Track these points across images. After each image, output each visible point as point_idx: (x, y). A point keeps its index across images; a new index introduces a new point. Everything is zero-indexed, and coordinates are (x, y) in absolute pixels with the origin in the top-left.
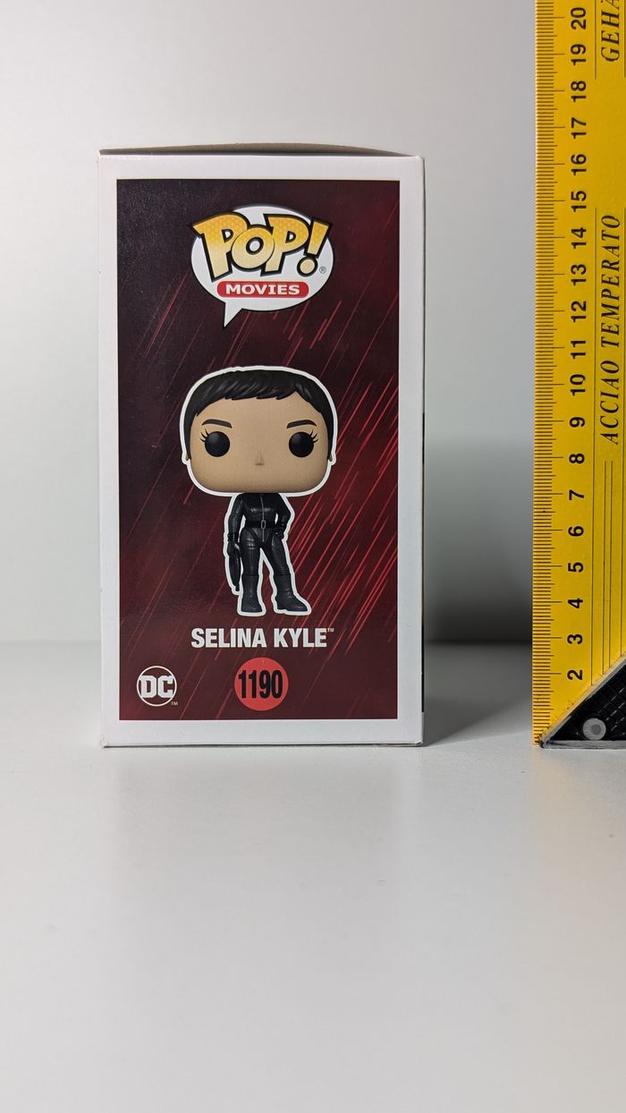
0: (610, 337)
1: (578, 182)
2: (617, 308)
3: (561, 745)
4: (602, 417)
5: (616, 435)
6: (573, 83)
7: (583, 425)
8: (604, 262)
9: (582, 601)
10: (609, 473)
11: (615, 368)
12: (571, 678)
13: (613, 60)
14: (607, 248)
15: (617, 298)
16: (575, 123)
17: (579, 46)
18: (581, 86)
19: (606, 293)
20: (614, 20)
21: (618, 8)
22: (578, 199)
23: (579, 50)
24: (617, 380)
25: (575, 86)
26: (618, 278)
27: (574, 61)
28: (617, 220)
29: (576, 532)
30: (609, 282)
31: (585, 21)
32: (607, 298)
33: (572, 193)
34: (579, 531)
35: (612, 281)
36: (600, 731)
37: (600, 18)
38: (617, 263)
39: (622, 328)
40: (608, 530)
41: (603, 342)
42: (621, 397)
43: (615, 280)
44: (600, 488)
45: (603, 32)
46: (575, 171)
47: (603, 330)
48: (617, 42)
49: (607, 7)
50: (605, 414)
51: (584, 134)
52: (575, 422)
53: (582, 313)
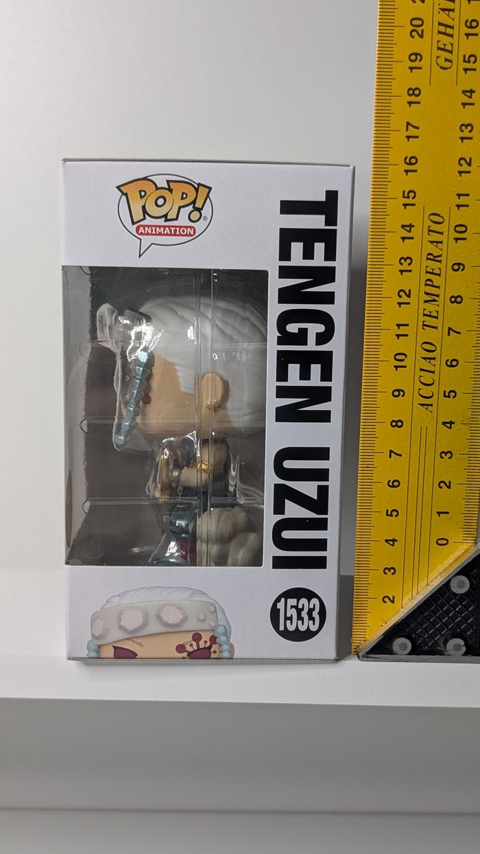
0: (429, 321)
1: (410, 182)
2: (438, 296)
3: (374, 658)
4: (420, 389)
5: (431, 405)
6: (409, 89)
7: (403, 396)
8: (429, 254)
9: (396, 541)
10: (424, 436)
11: (433, 348)
12: (385, 602)
13: (446, 69)
14: (432, 242)
15: (438, 287)
16: (409, 127)
17: (416, 54)
18: (417, 92)
19: (428, 282)
20: (449, 31)
21: (453, 19)
23: (417, 58)
24: (434, 359)
25: (411, 92)
26: (440, 269)
28: (442, 217)
30: (432, 273)
31: (422, 31)
32: (430, 287)
33: (404, 192)
34: (396, 484)
35: (434, 271)
36: (407, 647)
37: (437, 28)
38: (440, 256)
39: (441, 313)
40: (421, 483)
41: (424, 325)
42: (437, 372)
43: (437, 271)
44: (415, 448)
45: (438, 41)
46: (407, 171)
47: (425, 315)
48: (451, 52)
49: (444, 18)
50: (422, 386)
51: (417, 137)
52: (396, 393)
53: (407, 300)
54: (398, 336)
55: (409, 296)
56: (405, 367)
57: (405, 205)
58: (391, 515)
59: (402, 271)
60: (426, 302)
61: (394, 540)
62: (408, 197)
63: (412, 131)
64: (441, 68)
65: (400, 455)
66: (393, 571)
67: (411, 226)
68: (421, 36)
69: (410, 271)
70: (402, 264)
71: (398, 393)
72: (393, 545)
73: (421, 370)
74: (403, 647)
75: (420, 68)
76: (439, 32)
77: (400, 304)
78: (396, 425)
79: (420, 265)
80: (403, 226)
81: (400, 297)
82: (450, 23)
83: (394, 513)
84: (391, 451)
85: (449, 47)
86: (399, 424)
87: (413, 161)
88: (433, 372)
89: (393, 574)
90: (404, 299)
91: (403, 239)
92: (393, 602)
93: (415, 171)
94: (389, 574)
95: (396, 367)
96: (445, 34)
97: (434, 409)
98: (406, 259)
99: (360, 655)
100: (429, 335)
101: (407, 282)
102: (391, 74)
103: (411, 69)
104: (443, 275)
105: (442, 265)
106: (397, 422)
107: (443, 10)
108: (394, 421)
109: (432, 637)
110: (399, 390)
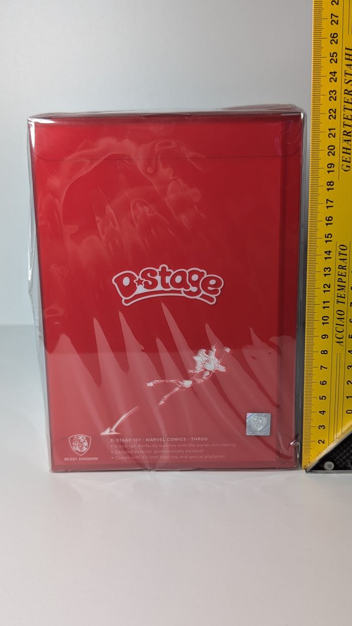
0: (341, 300)
1: (328, 229)
2: (345, 287)
3: (314, 472)
5: (342, 342)
6: (328, 182)
7: (327, 338)
8: (339, 266)
10: (338, 358)
11: (342, 313)
12: (319, 443)
13: (347, 171)
14: (341, 259)
15: (345, 282)
16: (328, 201)
17: (331, 164)
19: (340, 280)
20: (348, 151)
23: (331, 166)
24: (343, 319)
25: (328, 184)
26: (346, 273)
28: (346, 247)
29: (323, 383)
30: (341, 275)
32: (340, 282)
33: (326, 234)
37: (342, 150)
38: (345, 266)
39: (346, 295)
40: (337, 382)
41: (337, 302)
42: (345, 325)
43: (344, 274)
44: (334, 364)
45: (343, 157)
46: (327, 224)
47: (338, 296)
48: (349, 162)
49: (345, 145)
50: (337, 333)
51: (332, 207)
52: (324, 337)
53: (328, 289)
54: (324, 308)
55: (329, 287)
56: (328, 323)
57: (326, 241)
58: (322, 399)
59: (325, 275)
60: (338, 290)
61: (324, 412)
62: (328, 237)
63: (329, 204)
64: (344, 170)
65: (326, 368)
66: (323, 427)
67: (330, 252)
68: (334, 155)
69: (330, 274)
70: (325, 271)
71: (325, 336)
72: (323, 414)
73: (336, 324)
74: (330, 466)
75: (333, 171)
76: (343, 152)
77: (324, 291)
78: (324, 353)
79: (335, 271)
80: (326, 252)
81: (325, 288)
82: (349, 147)
83: (324, 398)
84: (321, 366)
85: (348, 160)
86: (326, 352)
87: (330, 219)
88: (343, 325)
89: (323, 429)
90: (327, 289)
91: (326, 258)
92: (324, 443)
93: (332, 224)
94: (322, 429)
95: (323, 323)
96: (346, 153)
97: (344, 344)
98: (327, 269)
99: (307, 470)
100: (340, 306)
101: (329, 280)
102: (317, 174)
103: (329, 172)
104: (347, 276)
105: (347, 271)
106: (324, 351)
107: (345, 141)
108: (323, 351)
109: (344, 460)
110: (325, 335)
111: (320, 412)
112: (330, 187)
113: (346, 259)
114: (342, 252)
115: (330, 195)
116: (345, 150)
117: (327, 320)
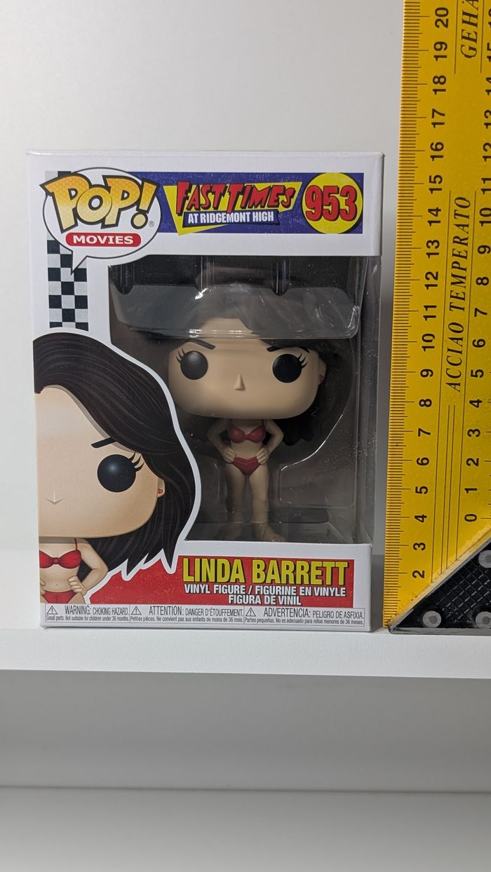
0: (456, 302)
1: (436, 168)
2: (465, 278)
3: (406, 631)
4: (447, 369)
5: (459, 384)
6: (435, 77)
7: (431, 376)
8: (455, 237)
9: (426, 517)
10: (451, 414)
11: (460, 329)
12: (415, 577)
13: (470, 57)
14: (458, 226)
15: (465, 269)
16: (435, 113)
17: (441, 43)
18: (442, 80)
19: (455, 265)
20: (473, 20)
21: (477, 9)
22: (435, 182)
23: (442, 47)
24: (461, 339)
25: (436, 80)
26: (466, 252)
27: (437, 57)
28: (468, 201)
29: (423, 462)
30: (459, 256)
31: (447, 20)
32: (457, 269)
33: (430, 177)
34: (425, 461)
35: (461, 254)
36: (436, 620)
37: (461, 17)
38: (466, 239)
39: (468, 294)
40: (449, 460)
41: (451, 306)
42: (464, 352)
43: (463, 254)
44: (443, 426)
45: (463, 30)
46: (433, 157)
47: (452, 297)
48: (475, 41)
49: (468, 7)
50: (450, 366)
51: (443, 124)
52: (425, 373)
53: (435, 282)
54: (426, 317)
55: (436, 278)
56: (433, 347)
57: (432, 190)
58: (421, 492)
59: (429, 254)
60: (453, 283)
61: (423, 517)
63: (438, 118)
64: (466, 56)
65: (429, 434)
66: (422, 546)
67: (438, 210)
68: (446, 26)
69: (438, 254)
70: (429, 247)
71: (427, 373)
72: (423, 521)
73: (449, 350)
74: (433, 620)
75: (445, 57)
76: (464, 22)
77: (427, 286)
78: (425, 405)
79: (447, 248)
80: (430, 211)
81: (428, 279)
82: (474, 12)
83: (424, 490)
84: (420, 430)
85: (473, 36)
86: (428, 403)
87: (439, 147)
88: (461, 352)
89: (423, 549)
90: (432, 281)
91: (430, 222)
92: (423, 576)
93: (441, 157)
94: (419, 549)
95: (425, 348)
96: (469, 23)
97: (461, 388)
98: (433, 243)
99: (391, 627)
100: (456, 316)
101: (435, 265)
102: (416, 62)
104: (469, 257)
105: (469, 248)
106: (425, 401)
108: (422, 400)
109: (461, 610)
110: (427, 370)
111: (416, 517)
112: (439, 86)
113: (467, 226)
114: (461, 211)
115: (439, 102)
116: (466, 18)
117: (431, 341)
